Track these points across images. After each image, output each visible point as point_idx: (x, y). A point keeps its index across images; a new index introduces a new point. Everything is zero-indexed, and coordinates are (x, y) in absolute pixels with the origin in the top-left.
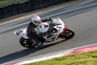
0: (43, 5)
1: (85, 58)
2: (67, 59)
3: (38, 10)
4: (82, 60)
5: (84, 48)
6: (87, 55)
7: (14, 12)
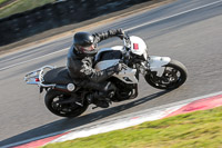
0: (116, 4)
1: (215, 121)
2: (174, 124)
3: (105, 16)
4: (207, 126)
5: (212, 98)
6: (218, 113)
7: (50, 22)
